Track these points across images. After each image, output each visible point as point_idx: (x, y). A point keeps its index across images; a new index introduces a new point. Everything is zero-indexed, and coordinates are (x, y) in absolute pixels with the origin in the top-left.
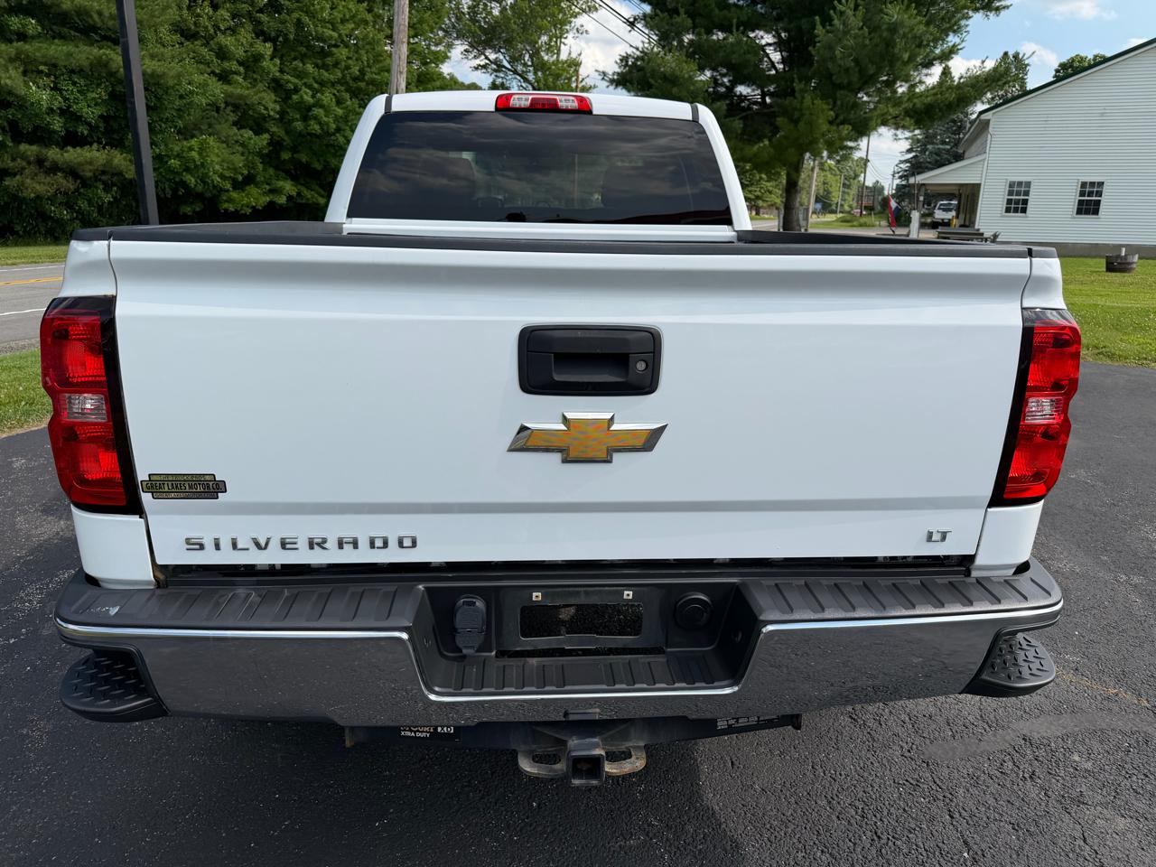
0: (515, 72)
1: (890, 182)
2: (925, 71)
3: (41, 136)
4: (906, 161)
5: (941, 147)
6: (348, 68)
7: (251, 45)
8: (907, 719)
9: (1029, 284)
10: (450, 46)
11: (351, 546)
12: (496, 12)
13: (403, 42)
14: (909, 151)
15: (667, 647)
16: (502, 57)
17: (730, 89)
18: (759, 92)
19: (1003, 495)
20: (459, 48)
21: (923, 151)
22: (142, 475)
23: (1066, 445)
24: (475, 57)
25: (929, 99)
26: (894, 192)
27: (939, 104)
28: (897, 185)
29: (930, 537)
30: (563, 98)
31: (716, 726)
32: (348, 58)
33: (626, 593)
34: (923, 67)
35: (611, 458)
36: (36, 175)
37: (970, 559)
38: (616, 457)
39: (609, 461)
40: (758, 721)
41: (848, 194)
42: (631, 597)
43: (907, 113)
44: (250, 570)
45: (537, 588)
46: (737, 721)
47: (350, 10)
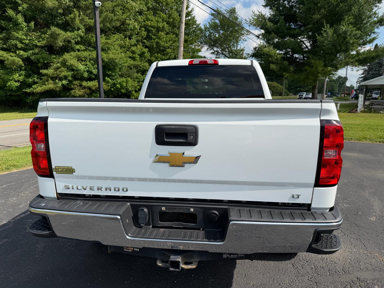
0: (223, 54)
1: (356, 85)
2: (363, 46)
3: (82, 79)
4: (362, 77)
5: (374, 72)
6: (171, 55)
7: (141, 49)
8: (314, 267)
9: (321, 112)
10: (202, 47)
11: (109, 190)
12: (217, 36)
13: (182, 46)
14: (362, 74)
15: (206, 228)
16: (218, 50)
17: (292, 56)
18: (302, 56)
19: (319, 183)
20: (205, 48)
21: (368, 74)
22: (53, 167)
23: (341, 166)
24: (210, 50)
25: (365, 55)
26: (357, 88)
27: (368, 57)
28: (358, 86)
29: (293, 197)
30: (209, 60)
31: (223, 257)
32: (171, 52)
33: (191, 209)
34: (363, 45)
35: (184, 165)
36: (79, 89)
37: (310, 205)
38: (186, 165)
39: (183, 166)
40: (238, 256)
41: (341, 89)
42: (193, 211)
43: (357, 61)
44: (83, 196)
45: (164, 206)
46: (230, 256)
47: (171, 37)
